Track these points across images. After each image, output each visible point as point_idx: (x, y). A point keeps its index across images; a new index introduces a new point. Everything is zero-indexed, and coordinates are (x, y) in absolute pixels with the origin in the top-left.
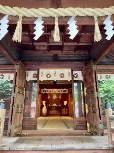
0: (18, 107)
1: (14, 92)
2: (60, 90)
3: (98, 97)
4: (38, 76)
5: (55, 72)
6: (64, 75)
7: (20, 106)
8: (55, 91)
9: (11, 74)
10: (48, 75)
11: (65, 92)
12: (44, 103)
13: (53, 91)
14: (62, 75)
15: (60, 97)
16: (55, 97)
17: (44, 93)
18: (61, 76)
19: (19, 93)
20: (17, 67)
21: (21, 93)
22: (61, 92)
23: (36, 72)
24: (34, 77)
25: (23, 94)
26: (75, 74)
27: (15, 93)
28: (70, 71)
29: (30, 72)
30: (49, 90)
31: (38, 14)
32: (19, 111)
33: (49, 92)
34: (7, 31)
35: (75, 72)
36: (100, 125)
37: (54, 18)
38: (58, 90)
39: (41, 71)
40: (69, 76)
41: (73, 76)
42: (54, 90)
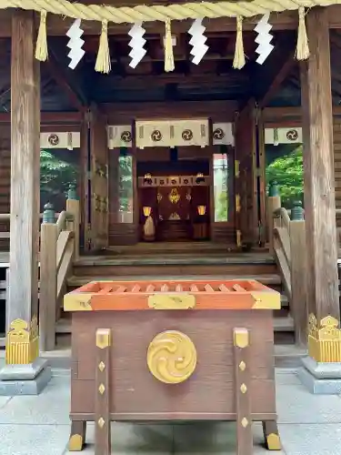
0: (98, 199)
1: (89, 170)
2: (188, 178)
3: (258, 178)
4: (132, 136)
5: (172, 127)
6: (191, 133)
7: (102, 199)
8: (174, 182)
9: (73, 133)
10: (156, 135)
11: (201, 184)
12: (147, 211)
13: (170, 181)
14: (187, 134)
15: (189, 197)
16: (174, 198)
17: (146, 185)
18: (186, 137)
19: (98, 172)
20: (89, 117)
21: (102, 173)
22: (190, 184)
23: (128, 128)
24: (124, 139)
25: (104, 175)
26: (217, 131)
27: (91, 173)
28: (206, 122)
29: (114, 127)
30: (159, 178)
31: (134, 18)
32: (102, 209)
33: (158, 184)
34: (83, 52)
35: (216, 126)
36: (258, 229)
37: (164, 23)
38: (183, 178)
39: (139, 124)
40: (203, 135)
41: (212, 135)
42: (173, 178)
